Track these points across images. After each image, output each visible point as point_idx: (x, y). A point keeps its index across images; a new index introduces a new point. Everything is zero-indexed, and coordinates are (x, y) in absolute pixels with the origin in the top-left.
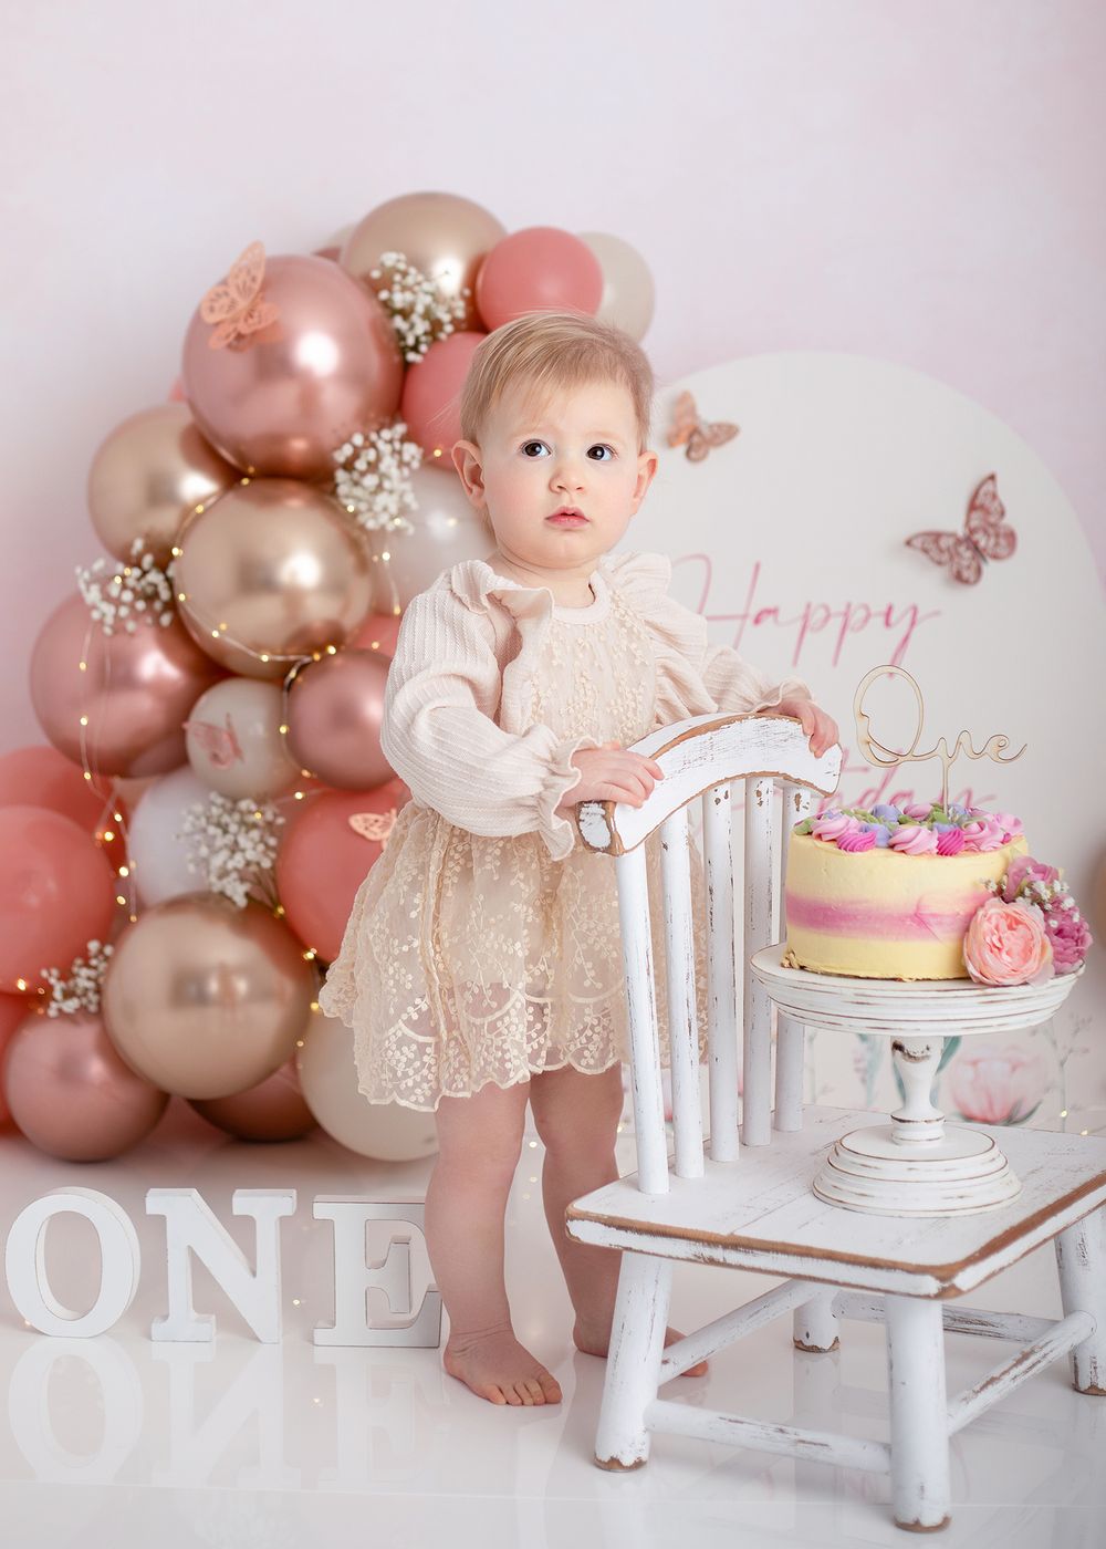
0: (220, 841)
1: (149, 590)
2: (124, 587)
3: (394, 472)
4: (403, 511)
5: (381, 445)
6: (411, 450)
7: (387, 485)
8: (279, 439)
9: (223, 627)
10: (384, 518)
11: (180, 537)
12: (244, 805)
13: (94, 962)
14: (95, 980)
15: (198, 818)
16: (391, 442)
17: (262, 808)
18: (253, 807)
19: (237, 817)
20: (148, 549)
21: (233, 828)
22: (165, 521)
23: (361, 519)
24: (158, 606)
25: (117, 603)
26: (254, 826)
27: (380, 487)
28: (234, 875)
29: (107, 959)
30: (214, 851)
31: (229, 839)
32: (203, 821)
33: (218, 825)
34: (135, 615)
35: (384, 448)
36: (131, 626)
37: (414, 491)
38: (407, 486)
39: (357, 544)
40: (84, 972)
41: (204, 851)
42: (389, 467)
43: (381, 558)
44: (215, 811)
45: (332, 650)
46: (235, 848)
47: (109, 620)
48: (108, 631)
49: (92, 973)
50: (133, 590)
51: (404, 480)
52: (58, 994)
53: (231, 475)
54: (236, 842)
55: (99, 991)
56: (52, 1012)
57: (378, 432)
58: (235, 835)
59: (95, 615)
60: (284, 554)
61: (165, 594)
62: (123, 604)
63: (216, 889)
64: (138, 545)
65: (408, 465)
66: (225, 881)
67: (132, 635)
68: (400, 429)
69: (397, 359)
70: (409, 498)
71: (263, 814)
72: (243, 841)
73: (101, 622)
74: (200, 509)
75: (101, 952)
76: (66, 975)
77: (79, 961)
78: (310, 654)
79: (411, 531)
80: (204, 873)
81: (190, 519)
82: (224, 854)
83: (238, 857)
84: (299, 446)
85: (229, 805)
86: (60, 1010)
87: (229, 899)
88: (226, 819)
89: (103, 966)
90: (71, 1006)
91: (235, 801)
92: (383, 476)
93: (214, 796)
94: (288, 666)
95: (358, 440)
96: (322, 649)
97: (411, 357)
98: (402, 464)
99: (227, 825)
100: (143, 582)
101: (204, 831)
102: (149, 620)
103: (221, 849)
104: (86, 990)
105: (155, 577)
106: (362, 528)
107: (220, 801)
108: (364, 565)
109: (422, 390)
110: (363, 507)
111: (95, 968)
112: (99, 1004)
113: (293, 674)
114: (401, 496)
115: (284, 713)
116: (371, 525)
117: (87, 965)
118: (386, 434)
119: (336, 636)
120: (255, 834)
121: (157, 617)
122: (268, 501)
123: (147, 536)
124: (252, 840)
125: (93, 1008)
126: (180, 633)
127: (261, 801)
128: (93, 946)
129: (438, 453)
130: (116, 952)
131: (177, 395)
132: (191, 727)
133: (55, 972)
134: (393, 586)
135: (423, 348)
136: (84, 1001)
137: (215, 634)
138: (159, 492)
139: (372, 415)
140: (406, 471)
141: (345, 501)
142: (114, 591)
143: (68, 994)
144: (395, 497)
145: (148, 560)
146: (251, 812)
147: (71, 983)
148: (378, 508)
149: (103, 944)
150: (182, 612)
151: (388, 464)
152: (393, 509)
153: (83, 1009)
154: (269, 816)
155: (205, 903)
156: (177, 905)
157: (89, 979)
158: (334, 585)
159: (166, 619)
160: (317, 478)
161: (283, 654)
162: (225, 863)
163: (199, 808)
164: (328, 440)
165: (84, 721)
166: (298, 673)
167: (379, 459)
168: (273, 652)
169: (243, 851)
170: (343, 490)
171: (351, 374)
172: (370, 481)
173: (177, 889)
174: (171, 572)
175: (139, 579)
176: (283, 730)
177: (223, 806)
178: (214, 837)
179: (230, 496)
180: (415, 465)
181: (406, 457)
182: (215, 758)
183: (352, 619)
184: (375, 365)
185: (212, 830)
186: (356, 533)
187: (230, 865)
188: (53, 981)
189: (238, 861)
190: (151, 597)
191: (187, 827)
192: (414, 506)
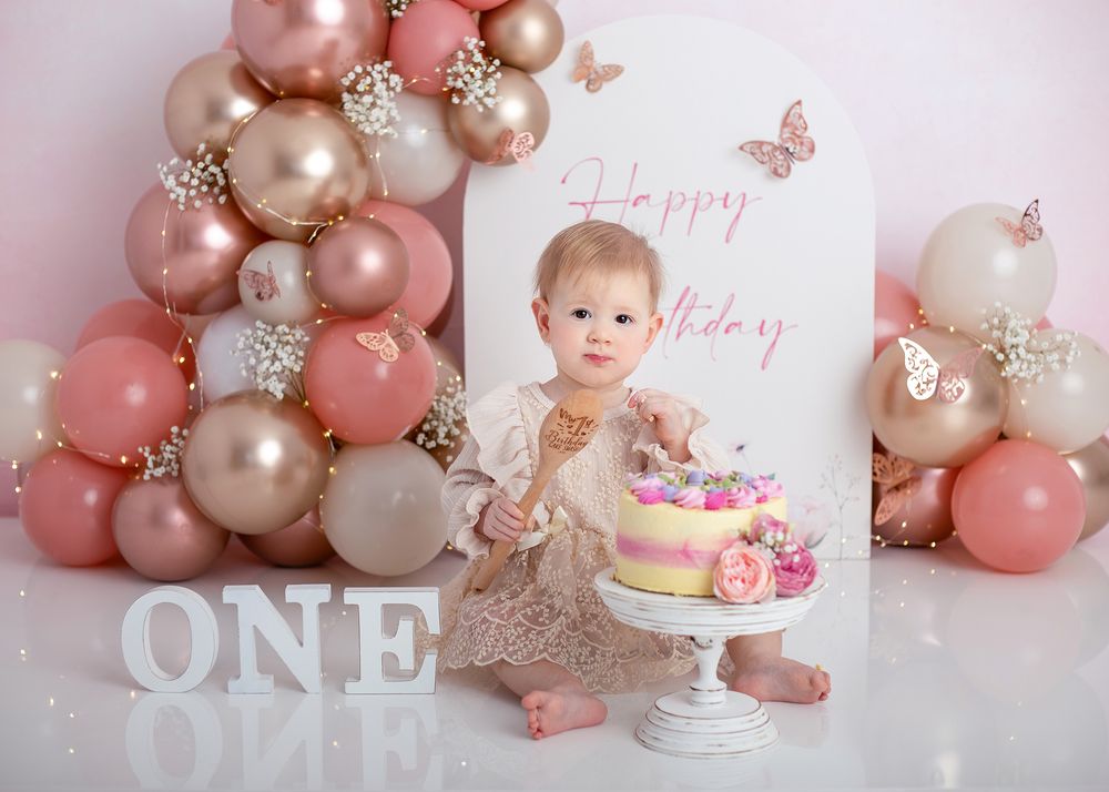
0: (265, 354)
1: (210, 179)
2: (192, 176)
3: (385, 94)
4: (390, 122)
5: (374, 74)
6: (395, 79)
7: (379, 102)
8: (301, 69)
9: (264, 201)
10: (377, 126)
11: (232, 141)
12: (280, 328)
13: (175, 441)
14: (177, 454)
15: (247, 338)
16: (381, 72)
17: (293, 332)
18: (287, 330)
19: (276, 337)
20: (208, 151)
21: (273, 345)
22: (221, 132)
23: (361, 127)
24: (216, 190)
25: (187, 186)
26: (288, 343)
27: (373, 105)
28: (274, 377)
29: (184, 438)
30: (259, 362)
31: (270, 353)
32: (251, 339)
33: (262, 343)
34: (201, 195)
35: (378, 77)
36: (198, 204)
37: (397, 108)
38: (393, 105)
39: (358, 146)
40: (168, 448)
41: (253, 361)
42: (380, 91)
43: (374, 156)
44: (260, 333)
45: (341, 218)
46: (275, 358)
47: (182, 200)
48: (181, 207)
49: (174, 449)
50: (199, 178)
51: (390, 100)
52: (150, 464)
53: (267, 98)
54: (275, 355)
55: (178, 461)
56: (146, 477)
57: (372, 66)
58: (274, 349)
59: (173, 196)
60: (307, 150)
61: (221, 182)
62: (193, 187)
63: (261, 388)
64: (202, 147)
65: (393, 89)
66: (268, 382)
67: (198, 210)
68: (388, 64)
69: (385, 14)
70: (394, 113)
71: (294, 335)
72: (280, 353)
73: (176, 201)
74: (246, 120)
75: (180, 435)
76: (156, 451)
77: (164, 442)
78: (326, 221)
79: (396, 136)
80: (253, 377)
81: (239, 128)
82: (267, 363)
83: (277, 363)
84: (316, 73)
85: (269, 329)
86: (152, 475)
87: (272, 394)
88: (267, 339)
89: (181, 443)
90: (159, 472)
91: (274, 327)
92: (376, 96)
93: (259, 324)
94: (310, 230)
95: (359, 69)
96: (334, 218)
97: (395, 13)
98: (389, 89)
99: (268, 343)
100: (206, 173)
101: (252, 348)
102: (211, 200)
103: (265, 359)
104: (170, 460)
105: (213, 169)
106: (362, 133)
107: (264, 326)
108: (364, 161)
109: (403, 38)
110: (362, 118)
111: (177, 445)
112: (180, 470)
113: (314, 235)
114: (388, 112)
115: (309, 263)
116: (368, 130)
117: (170, 443)
118: (378, 67)
119: (344, 210)
120: (289, 348)
121: (216, 198)
122: (295, 112)
123: (207, 142)
124: (287, 352)
125: (175, 474)
126: (233, 208)
127: (292, 326)
128: (175, 429)
129: (414, 81)
130: (190, 434)
131: (228, 45)
132: (241, 273)
133: (147, 449)
134: (383, 177)
135: (403, 7)
136: (168, 468)
137: (259, 206)
138: (215, 112)
139: (368, 54)
140: (392, 93)
141: (349, 114)
142: (186, 178)
143: (157, 465)
144: (385, 111)
145: (209, 157)
146: (285, 334)
147: (160, 457)
148: (372, 119)
149: (181, 429)
150: (234, 193)
151: (380, 87)
152: (384, 120)
153: (167, 475)
154: (298, 337)
155: (252, 397)
156: (231, 399)
157: (172, 452)
158: (343, 174)
159: (222, 199)
160: (329, 98)
161: (308, 221)
162: (268, 369)
163: (249, 332)
164: (337, 70)
165: (165, 272)
166: (317, 234)
167: (372, 85)
168: (300, 219)
169: (281, 360)
170: (347, 106)
171: (353, 24)
172: (367, 99)
173: (233, 390)
174: (225, 166)
175: (203, 170)
176: (308, 274)
177: (265, 330)
178: (259, 352)
179: (266, 111)
180: (398, 89)
181: (392, 84)
182: (259, 296)
183: (355, 198)
184: (370, 19)
185: (258, 346)
186: (358, 136)
187: (272, 370)
188: (146, 455)
189: (277, 367)
190: (212, 185)
191: (240, 345)
192: (398, 119)
